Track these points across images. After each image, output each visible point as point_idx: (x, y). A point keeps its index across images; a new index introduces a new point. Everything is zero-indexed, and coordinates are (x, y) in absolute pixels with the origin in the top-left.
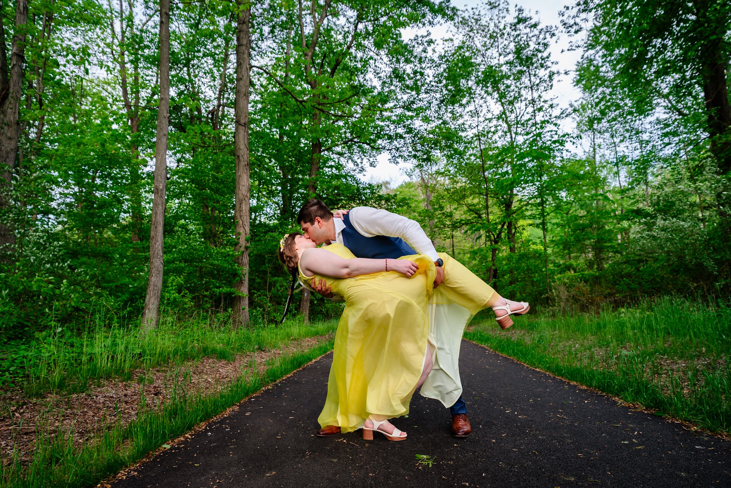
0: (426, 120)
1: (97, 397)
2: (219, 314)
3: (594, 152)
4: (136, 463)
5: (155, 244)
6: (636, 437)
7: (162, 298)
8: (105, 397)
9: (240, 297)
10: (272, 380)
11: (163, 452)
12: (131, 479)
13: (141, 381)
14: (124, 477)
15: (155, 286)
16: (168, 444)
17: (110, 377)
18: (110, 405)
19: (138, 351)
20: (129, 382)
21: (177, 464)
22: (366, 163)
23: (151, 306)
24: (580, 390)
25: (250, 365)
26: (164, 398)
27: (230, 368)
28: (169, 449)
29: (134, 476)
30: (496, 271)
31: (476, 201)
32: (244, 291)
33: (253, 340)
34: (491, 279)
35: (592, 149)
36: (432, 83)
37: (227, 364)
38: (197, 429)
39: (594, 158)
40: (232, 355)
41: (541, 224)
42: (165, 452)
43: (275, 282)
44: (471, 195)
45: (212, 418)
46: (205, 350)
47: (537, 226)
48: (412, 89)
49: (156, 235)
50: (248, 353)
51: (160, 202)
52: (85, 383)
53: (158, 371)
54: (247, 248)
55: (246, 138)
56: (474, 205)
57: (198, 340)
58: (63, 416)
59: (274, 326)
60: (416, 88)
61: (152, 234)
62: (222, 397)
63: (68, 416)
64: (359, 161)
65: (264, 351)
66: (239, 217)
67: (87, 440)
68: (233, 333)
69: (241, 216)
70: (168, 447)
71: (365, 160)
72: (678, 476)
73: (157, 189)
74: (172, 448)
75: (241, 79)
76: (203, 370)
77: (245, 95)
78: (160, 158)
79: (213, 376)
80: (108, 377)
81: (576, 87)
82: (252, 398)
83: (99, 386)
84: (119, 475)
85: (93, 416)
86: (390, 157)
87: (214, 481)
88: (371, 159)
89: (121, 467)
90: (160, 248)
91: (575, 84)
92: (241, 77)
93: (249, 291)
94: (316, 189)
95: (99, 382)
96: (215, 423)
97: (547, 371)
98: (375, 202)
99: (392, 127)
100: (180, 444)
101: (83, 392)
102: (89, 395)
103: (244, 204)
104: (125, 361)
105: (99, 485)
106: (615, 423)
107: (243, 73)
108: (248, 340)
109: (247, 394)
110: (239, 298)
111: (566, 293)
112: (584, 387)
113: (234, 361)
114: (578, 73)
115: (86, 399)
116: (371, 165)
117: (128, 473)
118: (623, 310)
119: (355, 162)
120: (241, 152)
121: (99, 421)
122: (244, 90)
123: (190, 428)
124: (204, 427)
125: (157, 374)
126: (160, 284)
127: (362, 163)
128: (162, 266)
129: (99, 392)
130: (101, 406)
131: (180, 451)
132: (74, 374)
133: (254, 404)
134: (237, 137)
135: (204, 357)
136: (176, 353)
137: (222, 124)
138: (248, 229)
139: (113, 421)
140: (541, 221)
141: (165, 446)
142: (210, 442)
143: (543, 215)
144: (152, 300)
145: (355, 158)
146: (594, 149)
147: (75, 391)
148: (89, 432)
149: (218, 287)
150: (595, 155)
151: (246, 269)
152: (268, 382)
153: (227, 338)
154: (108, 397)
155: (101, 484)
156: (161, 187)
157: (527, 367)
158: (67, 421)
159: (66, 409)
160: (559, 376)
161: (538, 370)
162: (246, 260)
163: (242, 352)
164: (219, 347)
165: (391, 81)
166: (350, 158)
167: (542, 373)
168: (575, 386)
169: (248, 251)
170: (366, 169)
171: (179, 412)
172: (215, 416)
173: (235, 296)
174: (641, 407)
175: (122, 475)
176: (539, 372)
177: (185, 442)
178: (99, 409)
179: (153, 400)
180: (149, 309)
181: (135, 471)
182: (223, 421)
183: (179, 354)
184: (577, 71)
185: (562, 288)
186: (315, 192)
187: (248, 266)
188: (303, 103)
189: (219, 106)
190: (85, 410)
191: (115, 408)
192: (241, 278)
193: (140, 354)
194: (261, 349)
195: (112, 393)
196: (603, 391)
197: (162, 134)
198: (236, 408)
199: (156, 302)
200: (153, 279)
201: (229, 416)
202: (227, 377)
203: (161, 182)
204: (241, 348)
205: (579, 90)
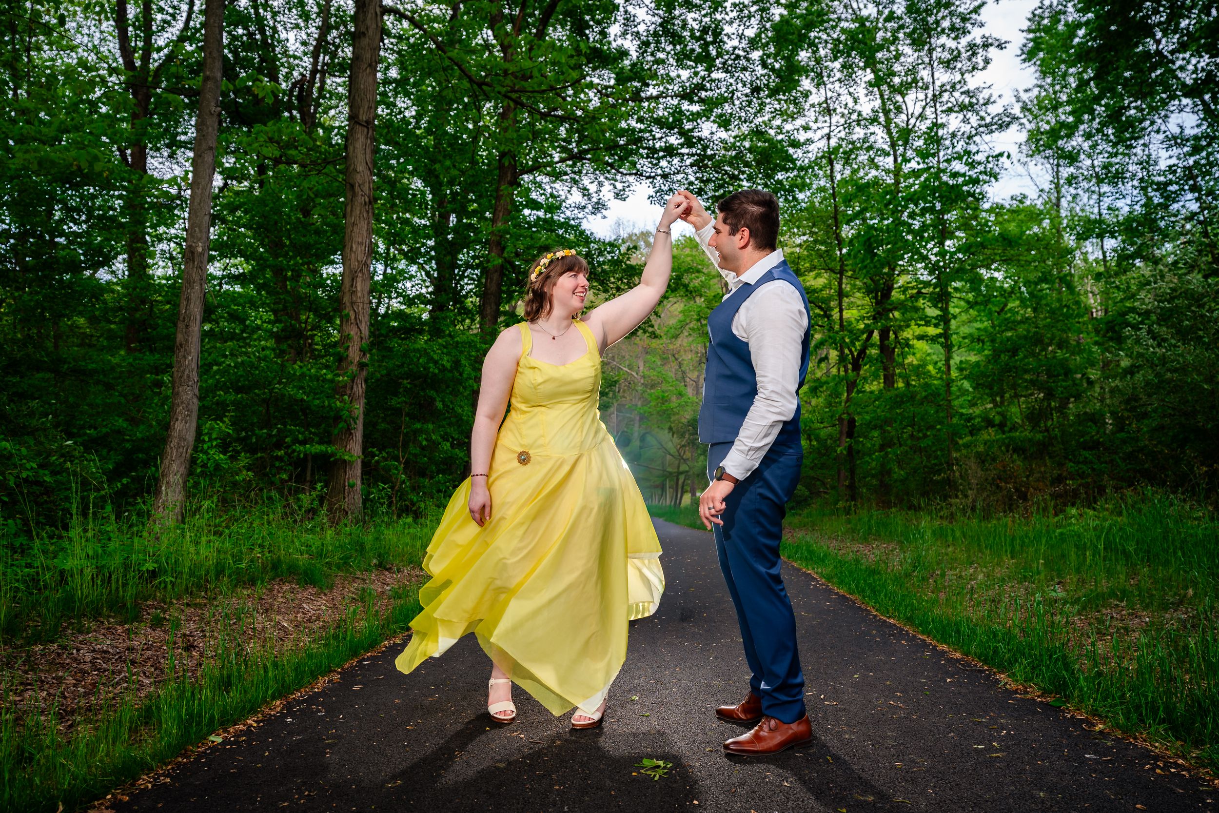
0: (724, 123)
1: (78, 650)
2: (302, 496)
3: (1058, 192)
4: (166, 764)
5: (185, 358)
6: (1000, 740)
7: (193, 461)
8: (94, 651)
9: (345, 461)
10: (402, 628)
11: (210, 748)
12: (160, 790)
13: (157, 623)
14: (150, 786)
15: (182, 438)
16: (218, 735)
17: (100, 614)
18: (105, 666)
19: (150, 566)
20: (136, 624)
21: (236, 767)
22: (607, 194)
23: (171, 478)
24: (951, 661)
25: (362, 597)
26: (201, 655)
27: (322, 603)
28: (219, 744)
29: (165, 783)
30: (852, 422)
31: (820, 282)
32: (354, 450)
33: (368, 546)
34: (844, 438)
35: (1053, 186)
36: (737, 52)
37: (317, 595)
38: (267, 711)
39: (1058, 205)
40: (327, 576)
41: (940, 336)
42: (214, 748)
43: (416, 432)
44: (811, 270)
45: (292, 693)
46: (276, 565)
47: (933, 339)
48: (698, 60)
49: (187, 341)
50: (358, 573)
51: (197, 278)
52: (56, 626)
53: (188, 605)
54: (362, 366)
55: (368, 151)
56: (815, 291)
57: (261, 546)
58: (22, 684)
59: (410, 520)
60: (705, 59)
61: (180, 337)
62: (310, 656)
63: (30, 684)
64: (593, 188)
65: (389, 570)
66: (348, 304)
67: (71, 726)
68: (330, 533)
69: (353, 303)
70: (219, 740)
71: (607, 187)
72: (1033, 797)
73: (193, 253)
74: (225, 742)
75: (364, 34)
76: (271, 605)
77: (370, 65)
78: (199, 192)
79: (291, 617)
80: (96, 615)
81: (1027, 64)
82: (364, 660)
83: (81, 632)
84: (141, 782)
85: (75, 685)
86: (651, 192)
87: (301, 793)
88: (619, 186)
89: (143, 770)
90: (194, 365)
91: (1024, 56)
92: (363, 30)
93: (364, 449)
94: (503, 249)
95: (79, 622)
96: (299, 703)
97: (905, 625)
98: (621, 279)
99: (658, 133)
100: (239, 736)
101: (52, 642)
102: (65, 648)
103: (359, 280)
104: (125, 585)
105: (109, 797)
106: (980, 716)
107: (368, 22)
108: (361, 548)
109: (355, 654)
110: (345, 464)
111: (980, 473)
112: (958, 655)
113: (331, 589)
114: (1031, 36)
115: (58, 654)
116: (617, 196)
117: (155, 779)
118: (1074, 511)
119: (585, 192)
120: (358, 176)
121: (86, 695)
122: (368, 56)
123: (253, 711)
124: (278, 709)
125: (187, 611)
126: (191, 436)
127: (598, 192)
128: (195, 400)
129: (81, 642)
130: (87, 667)
131: (240, 746)
132: (34, 607)
133: (368, 670)
134: (351, 148)
135: (273, 579)
136: (220, 572)
137: (320, 105)
138: (365, 329)
139: (111, 695)
140: (939, 331)
141: (212, 738)
142: (291, 733)
143: (945, 319)
144: (175, 467)
145: (586, 181)
146: (1058, 187)
147: (37, 638)
148: (73, 712)
149: (303, 443)
150: (1058, 199)
151: (359, 408)
152: (395, 632)
153: (318, 543)
154: (99, 651)
155: (113, 794)
156: (200, 250)
157: (875, 616)
158: (30, 692)
159: (26, 672)
160: (923, 633)
161: (892, 621)
162: (360, 389)
163: (347, 570)
164: (303, 560)
165: (658, 42)
166: (575, 182)
167: (897, 628)
168: (943, 653)
169: (364, 374)
170: (609, 204)
171: (234, 680)
172: (298, 690)
173: (336, 461)
174: (1034, 693)
175: (145, 782)
176: (891, 626)
177: (248, 732)
178: (84, 672)
179: (181, 658)
180: (168, 483)
181: (166, 776)
182: (313, 699)
183: (227, 573)
184: (1029, 31)
185: (972, 464)
186: (500, 255)
187: (363, 401)
188: (484, 87)
189: (314, 72)
190: (60, 674)
191: (113, 672)
192: (349, 426)
193: (154, 572)
194: (383, 566)
195: (106, 644)
196: (985, 662)
197: (204, 146)
198: (336, 677)
199: (182, 470)
200: (178, 426)
201: (323, 691)
202: (318, 619)
203: (199, 240)
204: (344, 564)
205: (1033, 69)
